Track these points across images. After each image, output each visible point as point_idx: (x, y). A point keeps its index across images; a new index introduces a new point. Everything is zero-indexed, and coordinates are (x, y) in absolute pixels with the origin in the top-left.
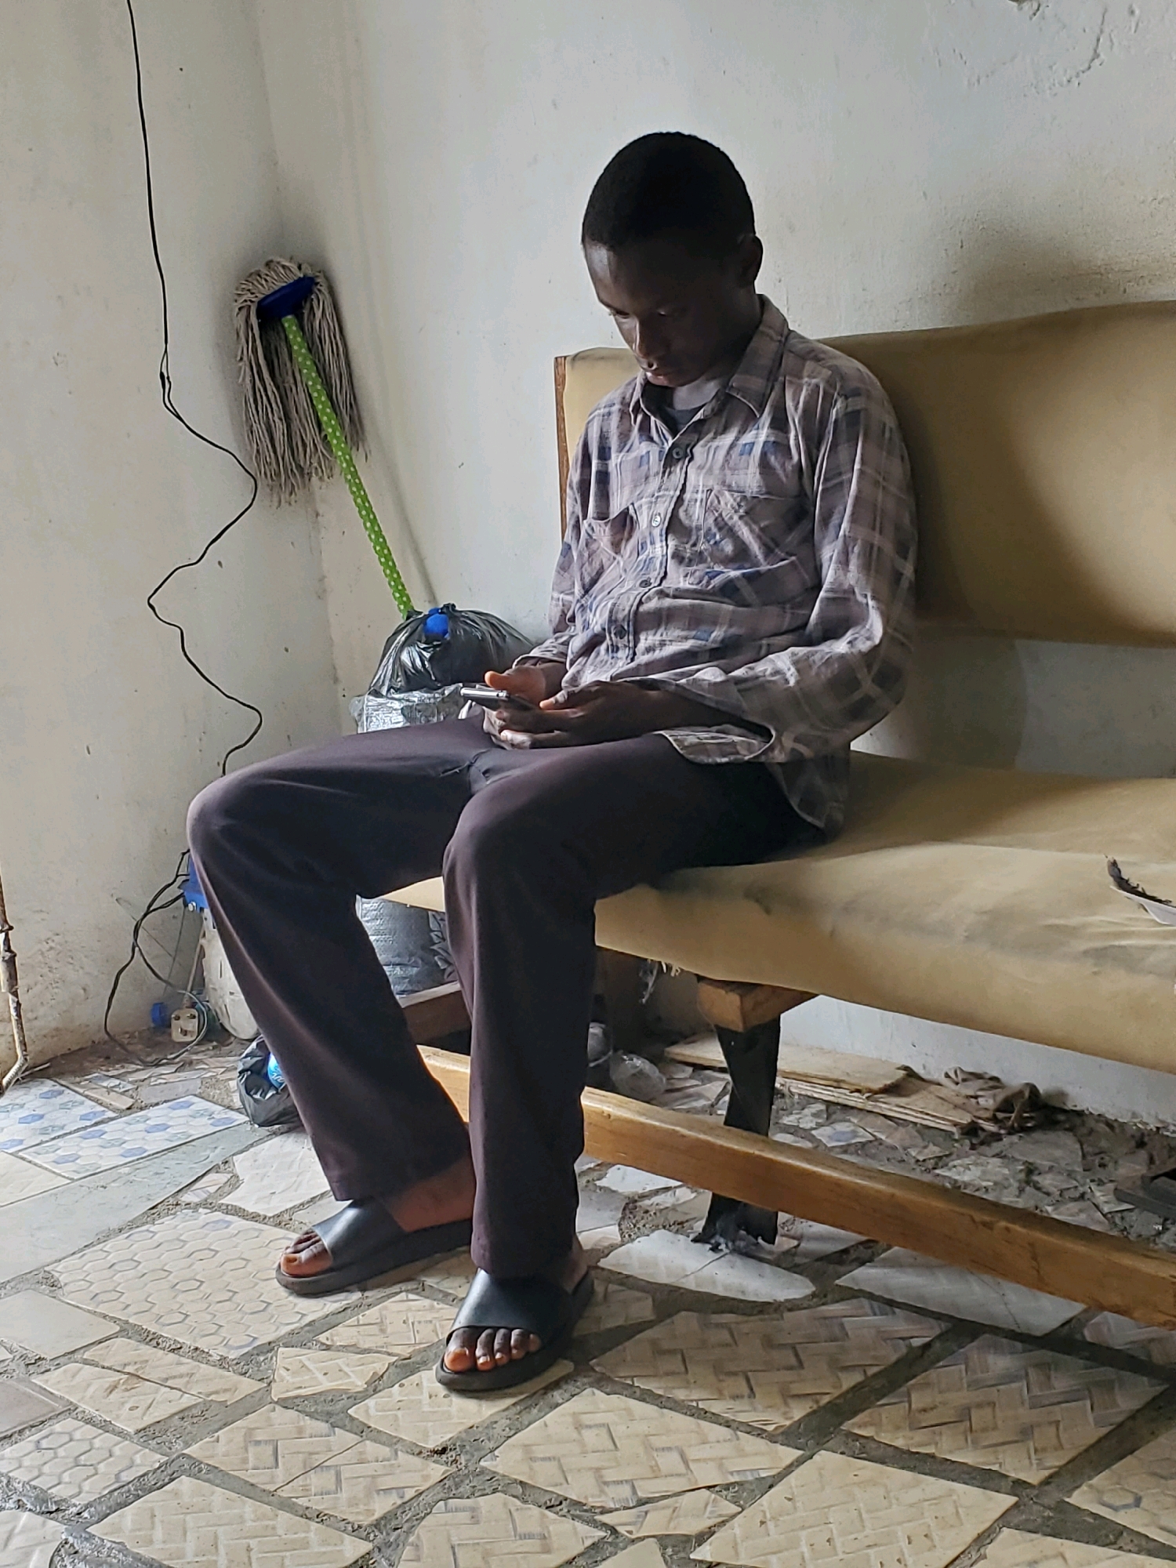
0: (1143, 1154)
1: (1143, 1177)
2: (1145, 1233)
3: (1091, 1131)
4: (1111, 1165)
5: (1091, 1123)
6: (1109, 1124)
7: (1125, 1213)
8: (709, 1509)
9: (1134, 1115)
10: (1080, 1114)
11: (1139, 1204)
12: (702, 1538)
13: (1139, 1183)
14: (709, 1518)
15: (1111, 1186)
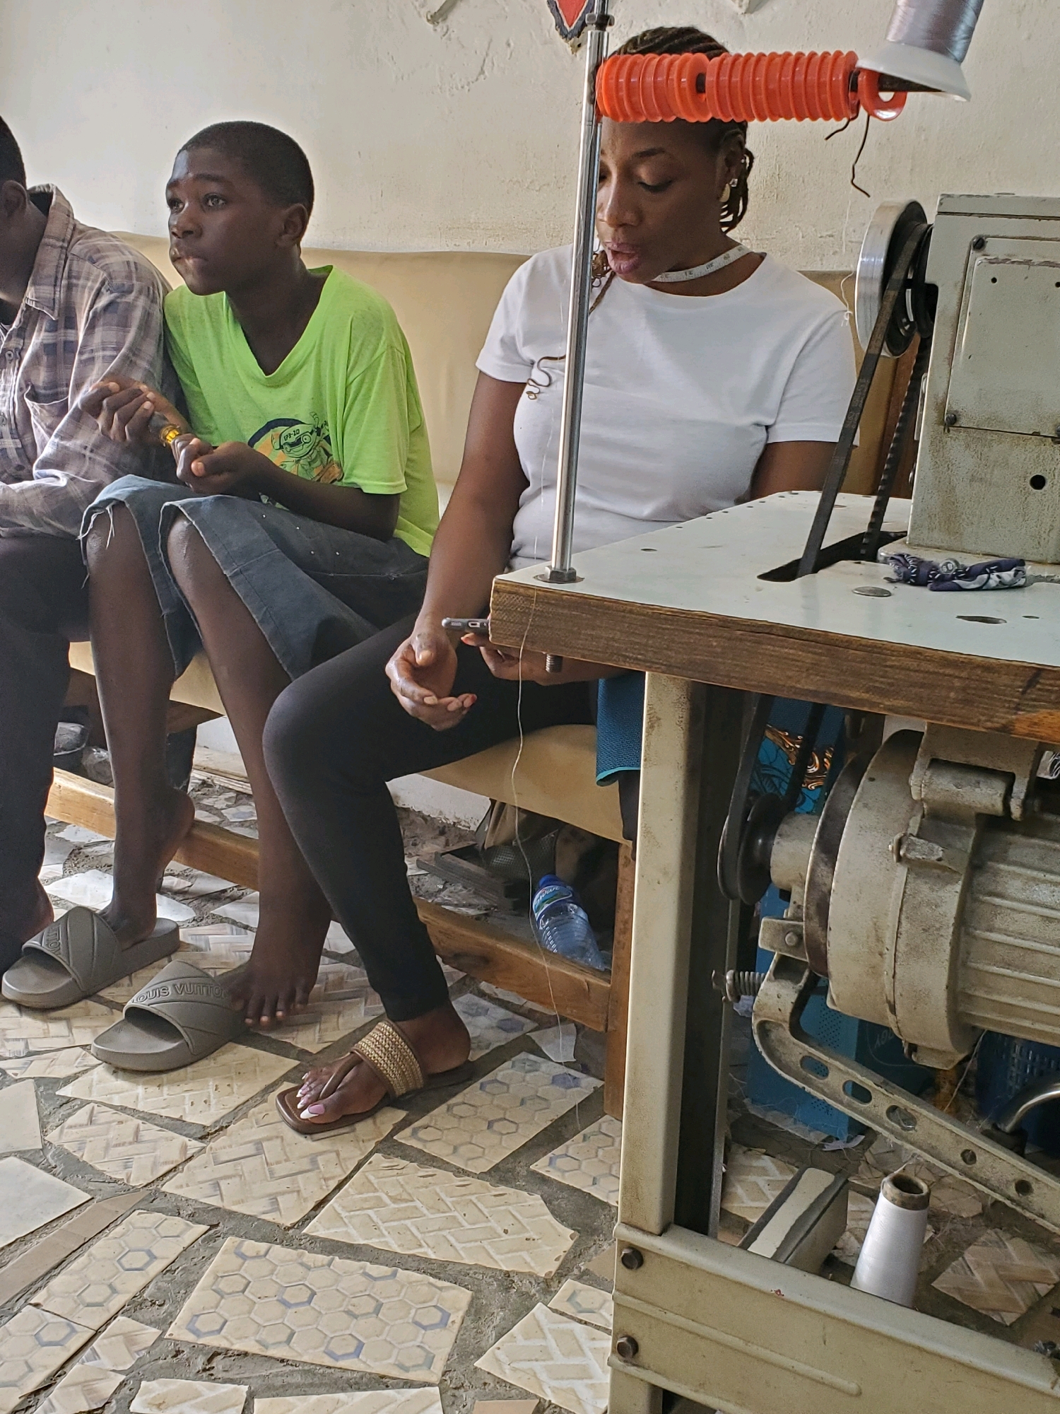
0: (443, 839)
1: (436, 853)
2: (431, 890)
3: (413, 822)
4: (419, 846)
5: (412, 817)
6: (425, 818)
7: (421, 877)
8: (78, 1061)
9: (441, 813)
10: (407, 810)
11: (432, 871)
12: (68, 1080)
13: (434, 856)
14: (77, 1067)
15: (416, 858)
